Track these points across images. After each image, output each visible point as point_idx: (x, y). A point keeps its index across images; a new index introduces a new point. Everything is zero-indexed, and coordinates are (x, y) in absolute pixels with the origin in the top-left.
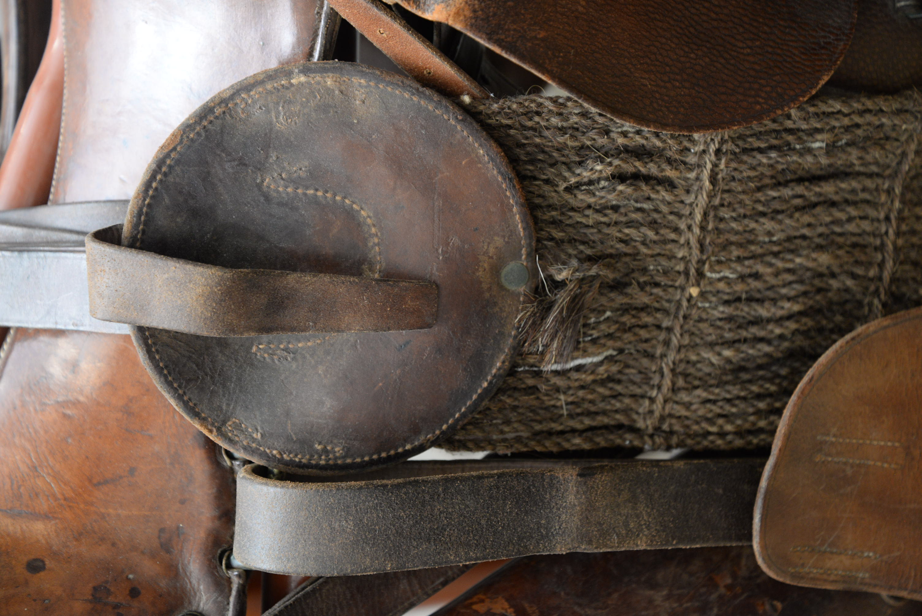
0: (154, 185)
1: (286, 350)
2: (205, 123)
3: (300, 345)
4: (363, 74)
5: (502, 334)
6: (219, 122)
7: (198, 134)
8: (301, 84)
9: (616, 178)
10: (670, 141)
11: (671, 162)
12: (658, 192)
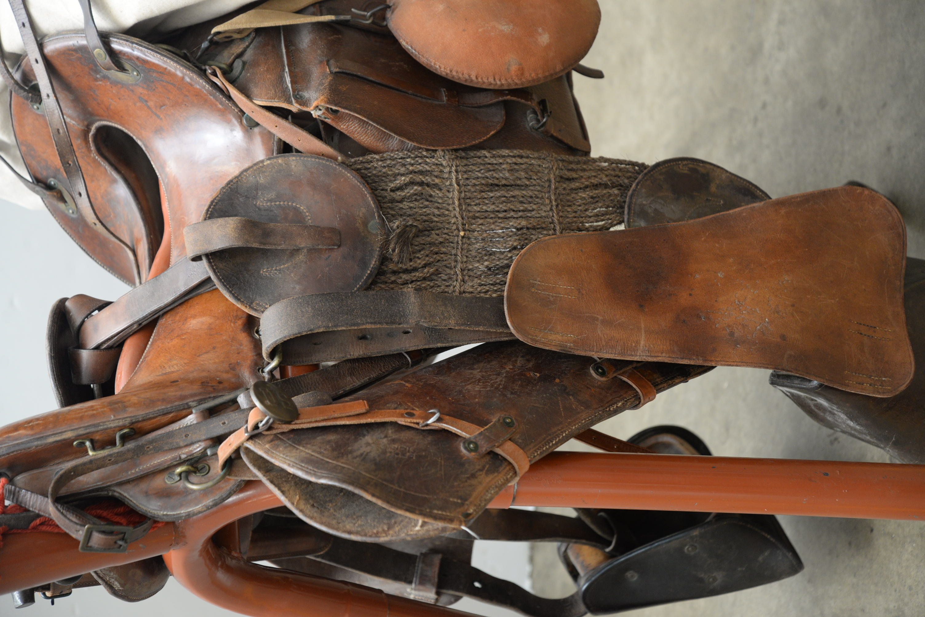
0: (210, 210)
1: (276, 270)
2: (229, 186)
3: (282, 267)
4: (294, 156)
5: (372, 250)
6: (235, 185)
7: (227, 190)
8: (268, 164)
9: (412, 183)
10: (433, 167)
11: (436, 177)
12: (434, 191)
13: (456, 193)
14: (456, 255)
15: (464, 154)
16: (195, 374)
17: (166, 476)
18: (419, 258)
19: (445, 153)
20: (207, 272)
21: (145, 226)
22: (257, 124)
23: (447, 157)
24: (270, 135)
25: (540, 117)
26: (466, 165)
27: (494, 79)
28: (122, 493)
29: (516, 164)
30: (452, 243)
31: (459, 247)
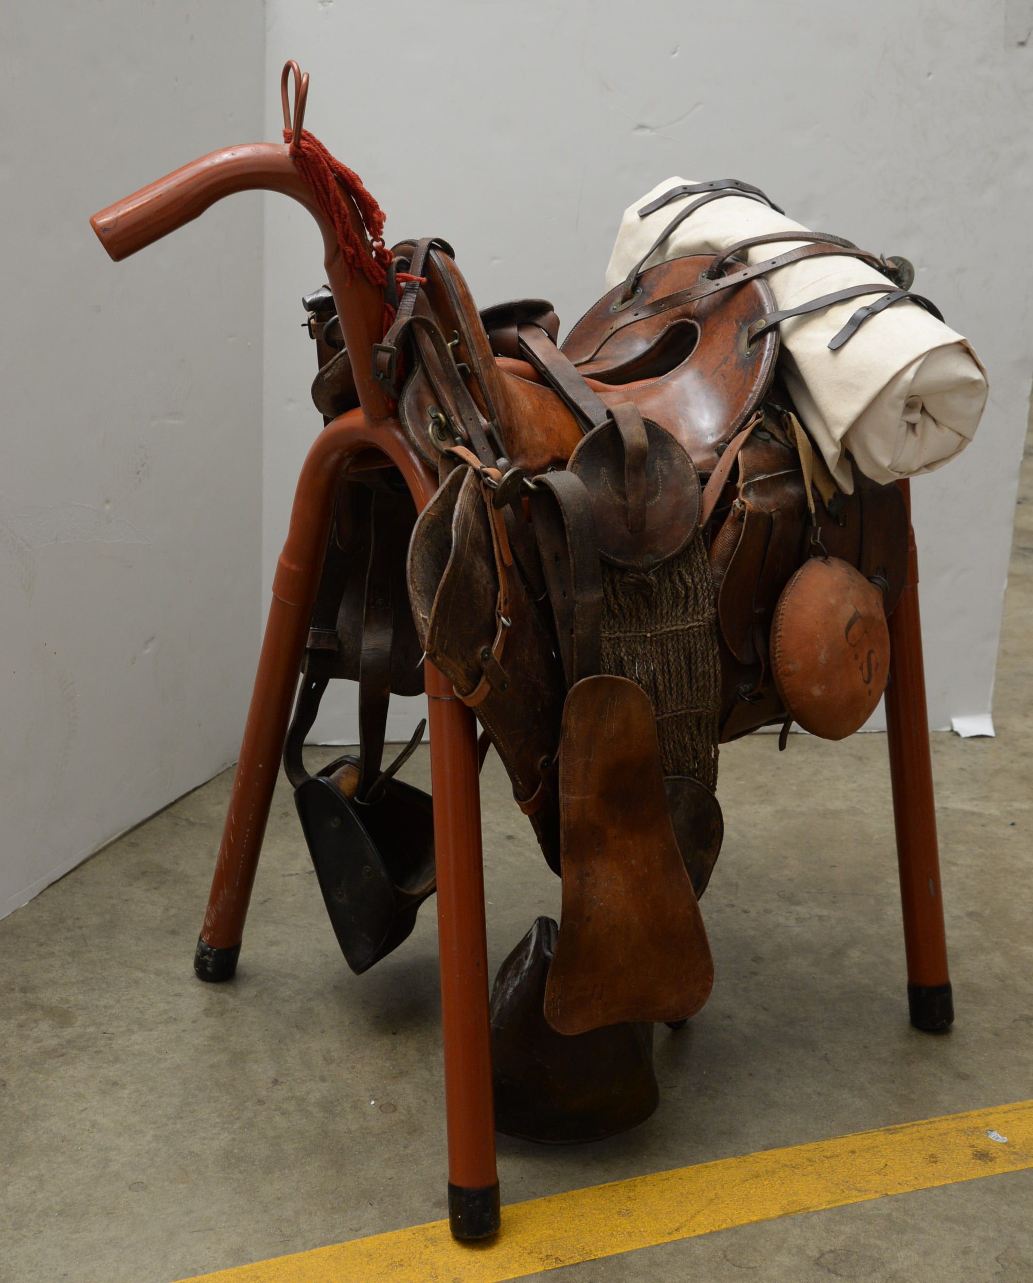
2: (669, 436)
3: (609, 485)
4: (699, 487)
5: (631, 559)
6: (671, 441)
7: (666, 435)
8: (690, 467)
9: (687, 588)
10: (702, 606)
11: (694, 609)
12: (681, 608)
13: (681, 627)
14: (630, 631)
15: (714, 631)
16: (516, 421)
17: (434, 406)
18: (626, 599)
19: (714, 615)
20: (599, 424)
21: (615, 369)
22: (720, 455)
23: (711, 617)
24: (714, 467)
25: (748, 695)
26: (705, 634)
27: (779, 652)
28: (418, 372)
29: (709, 677)
30: (640, 627)
31: (637, 634)
